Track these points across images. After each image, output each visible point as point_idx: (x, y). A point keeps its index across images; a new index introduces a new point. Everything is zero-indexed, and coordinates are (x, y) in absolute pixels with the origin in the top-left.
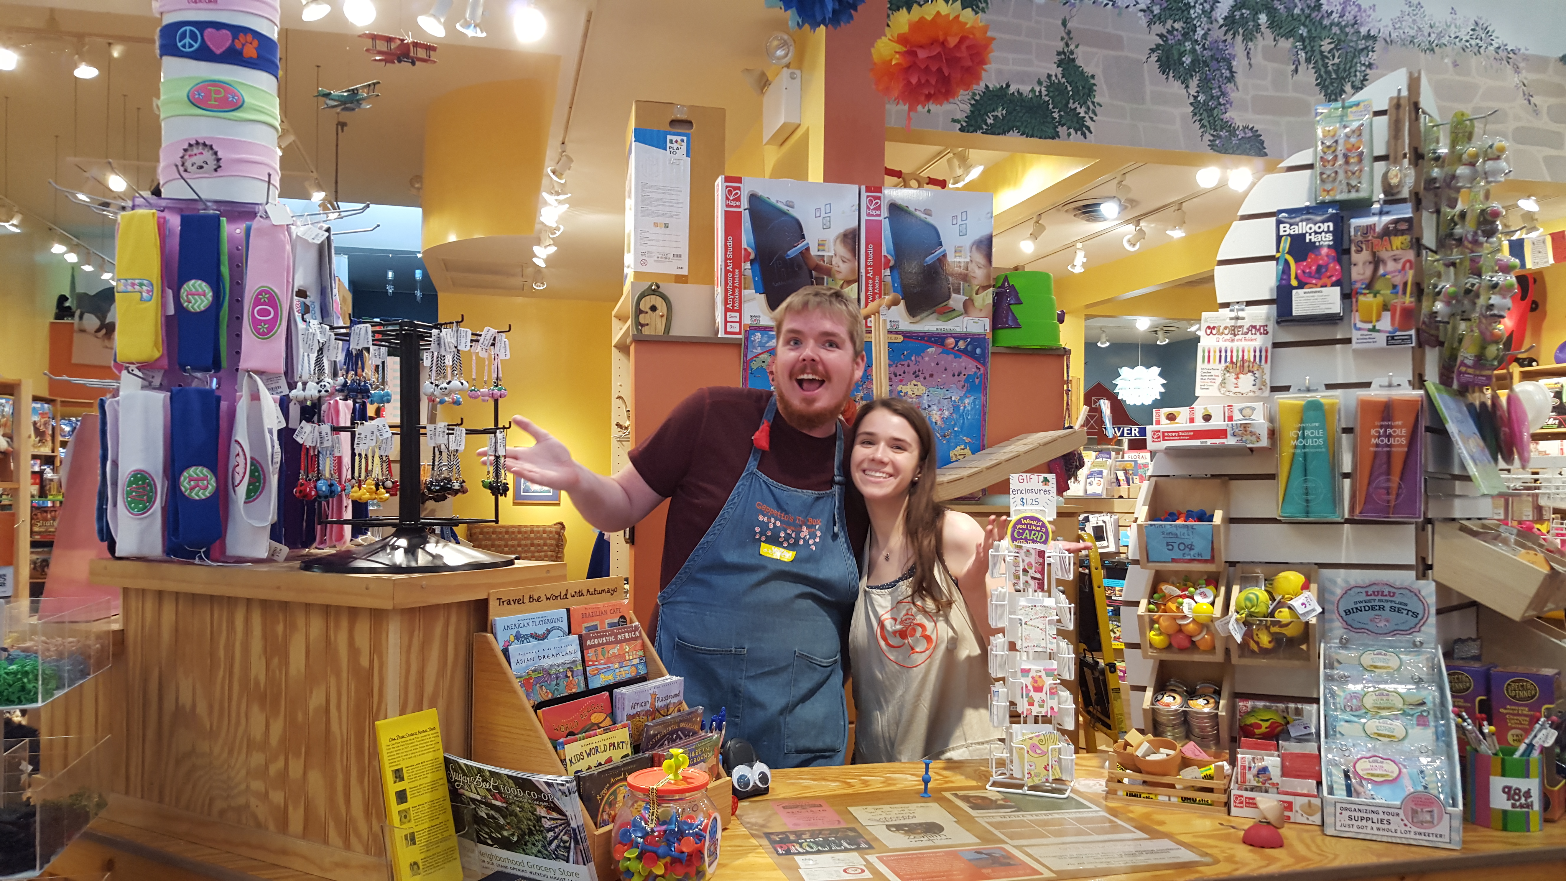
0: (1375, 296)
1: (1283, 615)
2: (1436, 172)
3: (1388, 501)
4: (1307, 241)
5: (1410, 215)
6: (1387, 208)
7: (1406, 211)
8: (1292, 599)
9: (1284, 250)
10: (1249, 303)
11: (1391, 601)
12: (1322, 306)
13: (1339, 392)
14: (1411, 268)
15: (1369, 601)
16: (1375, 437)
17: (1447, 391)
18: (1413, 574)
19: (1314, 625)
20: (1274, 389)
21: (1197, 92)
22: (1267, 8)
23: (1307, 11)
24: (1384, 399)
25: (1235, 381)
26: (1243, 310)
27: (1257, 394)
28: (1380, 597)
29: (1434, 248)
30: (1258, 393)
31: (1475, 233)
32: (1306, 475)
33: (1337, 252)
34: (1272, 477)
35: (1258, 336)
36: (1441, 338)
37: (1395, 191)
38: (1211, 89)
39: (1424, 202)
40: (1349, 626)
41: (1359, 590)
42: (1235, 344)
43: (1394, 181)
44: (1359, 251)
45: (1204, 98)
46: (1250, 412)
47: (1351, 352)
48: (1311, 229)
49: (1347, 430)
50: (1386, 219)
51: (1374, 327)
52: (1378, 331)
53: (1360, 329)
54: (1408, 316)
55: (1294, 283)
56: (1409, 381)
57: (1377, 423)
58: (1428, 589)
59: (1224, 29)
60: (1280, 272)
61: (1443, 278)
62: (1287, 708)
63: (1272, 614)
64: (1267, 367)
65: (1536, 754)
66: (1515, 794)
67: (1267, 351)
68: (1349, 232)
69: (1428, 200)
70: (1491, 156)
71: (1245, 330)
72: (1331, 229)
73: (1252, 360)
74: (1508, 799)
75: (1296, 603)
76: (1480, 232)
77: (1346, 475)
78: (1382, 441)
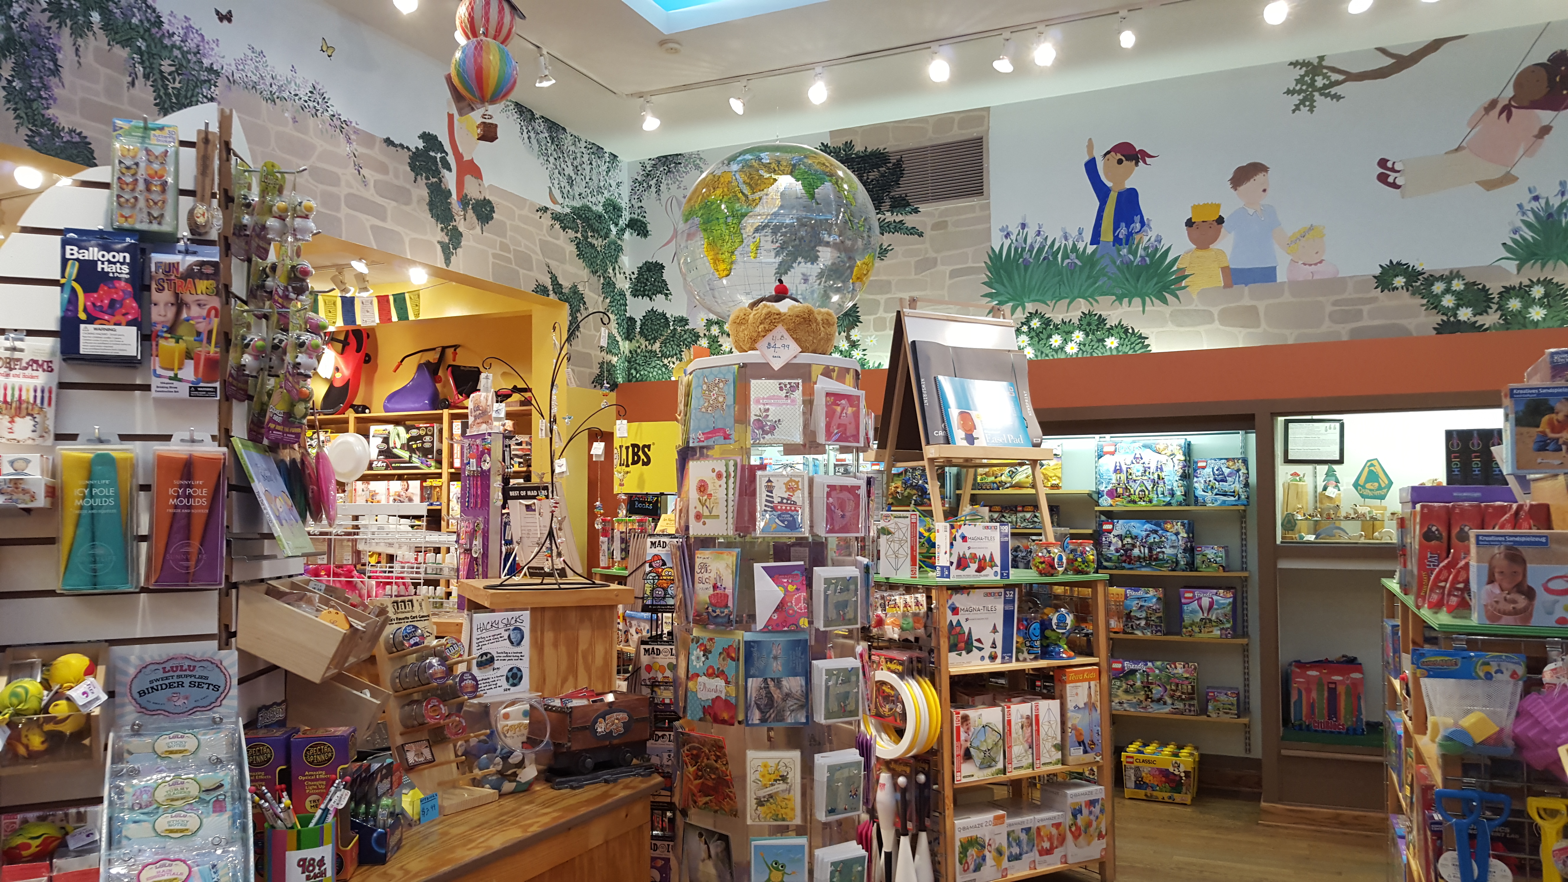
0: (177, 342)
1: (60, 709)
2: (246, 219)
3: (188, 568)
4: (99, 269)
5: (217, 259)
6: (193, 247)
7: (212, 254)
8: (72, 688)
9: (70, 275)
10: (31, 333)
11: (191, 676)
12: (115, 347)
13: (137, 446)
14: (216, 316)
15: (167, 678)
16: (173, 497)
17: (255, 447)
18: (215, 643)
19: (97, 716)
20: (59, 437)
21: (12, 76)
22: (101, 8)
23: (146, 24)
24: (184, 456)
25: (9, 425)
26: (22, 340)
27: (37, 442)
28: (179, 673)
29: (244, 298)
30: (39, 441)
31: (286, 289)
32: (93, 541)
33: (134, 287)
34: (51, 541)
35: (40, 373)
36: (251, 393)
37: (202, 231)
38: (30, 77)
39: (234, 249)
40: (143, 709)
41: (157, 667)
42: (11, 381)
43: (201, 220)
44: (160, 290)
45: (21, 85)
46: (24, 464)
47: (151, 402)
48: (103, 256)
49: (145, 488)
50: (191, 259)
51: (176, 375)
52: (180, 380)
53: (160, 376)
54: (212, 367)
55: (82, 316)
56: (214, 438)
57: (177, 482)
58: (230, 659)
59: (48, 14)
60: (66, 301)
61: (253, 329)
62: (66, 815)
63: (45, 710)
64: (50, 411)
65: (330, 818)
66: (310, 865)
67: (50, 392)
68: (150, 267)
69: (237, 245)
70: (300, 213)
71: (24, 364)
72: (128, 260)
73: (32, 401)
74: (303, 872)
75: (76, 693)
76: (290, 288)
77: (143, 538)
78: (181, 502)
